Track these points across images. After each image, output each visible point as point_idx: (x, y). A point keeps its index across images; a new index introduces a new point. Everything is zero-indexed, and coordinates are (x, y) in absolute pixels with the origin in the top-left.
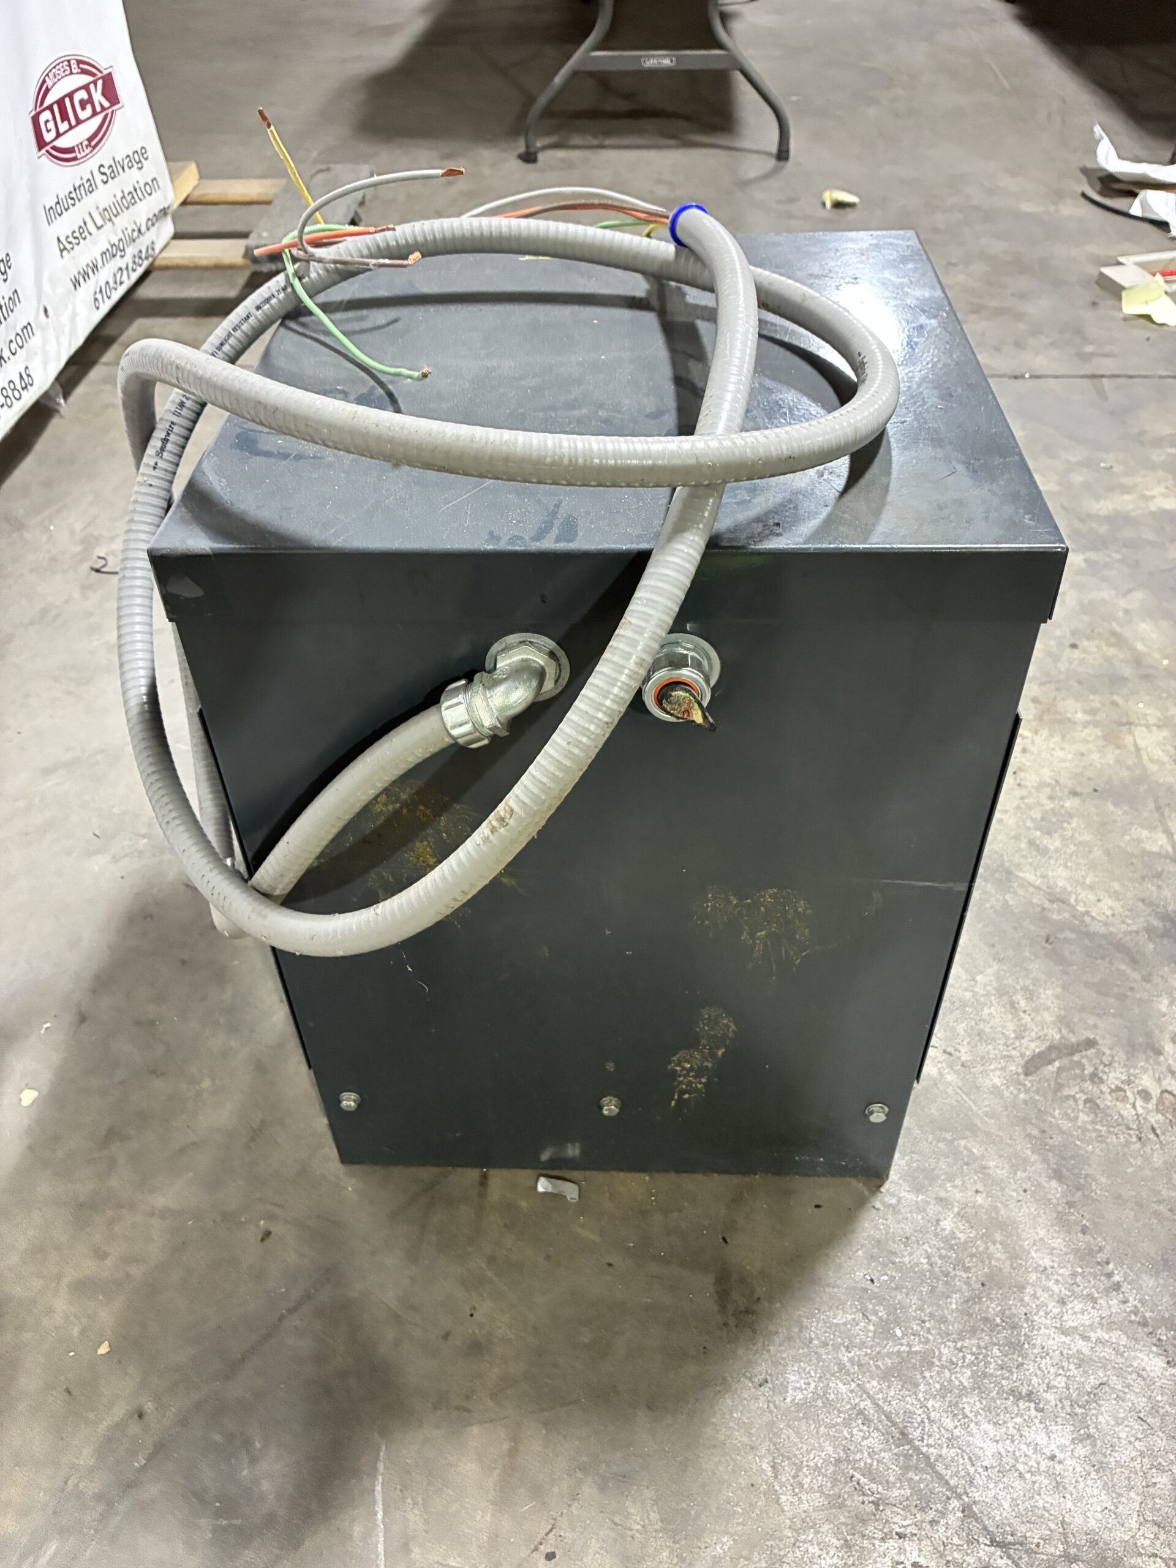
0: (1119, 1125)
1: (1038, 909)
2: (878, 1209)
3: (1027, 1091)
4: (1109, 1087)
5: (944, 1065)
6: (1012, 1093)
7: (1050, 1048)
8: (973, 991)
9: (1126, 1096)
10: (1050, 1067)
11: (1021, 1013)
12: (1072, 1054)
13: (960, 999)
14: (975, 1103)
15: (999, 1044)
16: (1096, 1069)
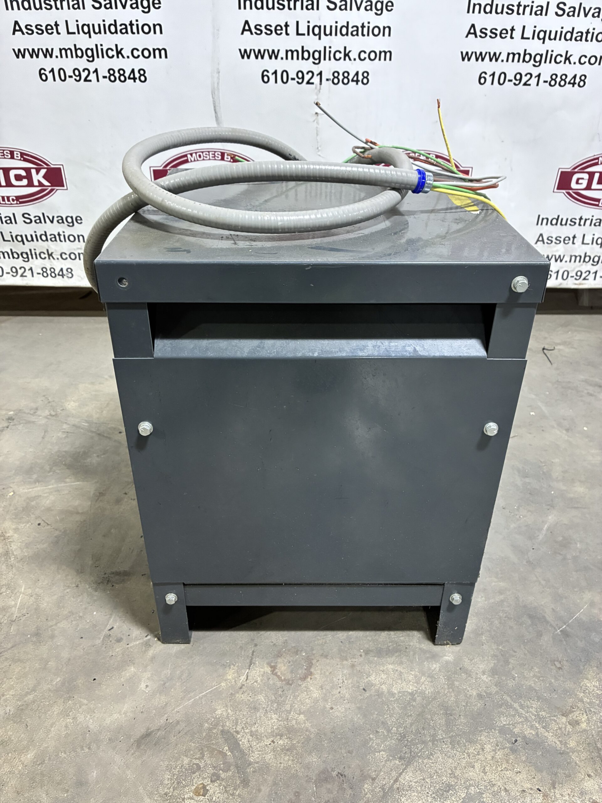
0: (178, 783)
1: (373, 775)
2: (146, 636)
3: (210, 729)
4: (208, 785)
5: (233, 683)
6: (209, 719)
7: (242, 752)
8: (291, 710)
9: (199, 795)
10: (227, 748)
11: (272, 739)
12: (237, 767)
13: (284, 701)
14: (204, 696)
15: (247, 719)
16: (223, 780)
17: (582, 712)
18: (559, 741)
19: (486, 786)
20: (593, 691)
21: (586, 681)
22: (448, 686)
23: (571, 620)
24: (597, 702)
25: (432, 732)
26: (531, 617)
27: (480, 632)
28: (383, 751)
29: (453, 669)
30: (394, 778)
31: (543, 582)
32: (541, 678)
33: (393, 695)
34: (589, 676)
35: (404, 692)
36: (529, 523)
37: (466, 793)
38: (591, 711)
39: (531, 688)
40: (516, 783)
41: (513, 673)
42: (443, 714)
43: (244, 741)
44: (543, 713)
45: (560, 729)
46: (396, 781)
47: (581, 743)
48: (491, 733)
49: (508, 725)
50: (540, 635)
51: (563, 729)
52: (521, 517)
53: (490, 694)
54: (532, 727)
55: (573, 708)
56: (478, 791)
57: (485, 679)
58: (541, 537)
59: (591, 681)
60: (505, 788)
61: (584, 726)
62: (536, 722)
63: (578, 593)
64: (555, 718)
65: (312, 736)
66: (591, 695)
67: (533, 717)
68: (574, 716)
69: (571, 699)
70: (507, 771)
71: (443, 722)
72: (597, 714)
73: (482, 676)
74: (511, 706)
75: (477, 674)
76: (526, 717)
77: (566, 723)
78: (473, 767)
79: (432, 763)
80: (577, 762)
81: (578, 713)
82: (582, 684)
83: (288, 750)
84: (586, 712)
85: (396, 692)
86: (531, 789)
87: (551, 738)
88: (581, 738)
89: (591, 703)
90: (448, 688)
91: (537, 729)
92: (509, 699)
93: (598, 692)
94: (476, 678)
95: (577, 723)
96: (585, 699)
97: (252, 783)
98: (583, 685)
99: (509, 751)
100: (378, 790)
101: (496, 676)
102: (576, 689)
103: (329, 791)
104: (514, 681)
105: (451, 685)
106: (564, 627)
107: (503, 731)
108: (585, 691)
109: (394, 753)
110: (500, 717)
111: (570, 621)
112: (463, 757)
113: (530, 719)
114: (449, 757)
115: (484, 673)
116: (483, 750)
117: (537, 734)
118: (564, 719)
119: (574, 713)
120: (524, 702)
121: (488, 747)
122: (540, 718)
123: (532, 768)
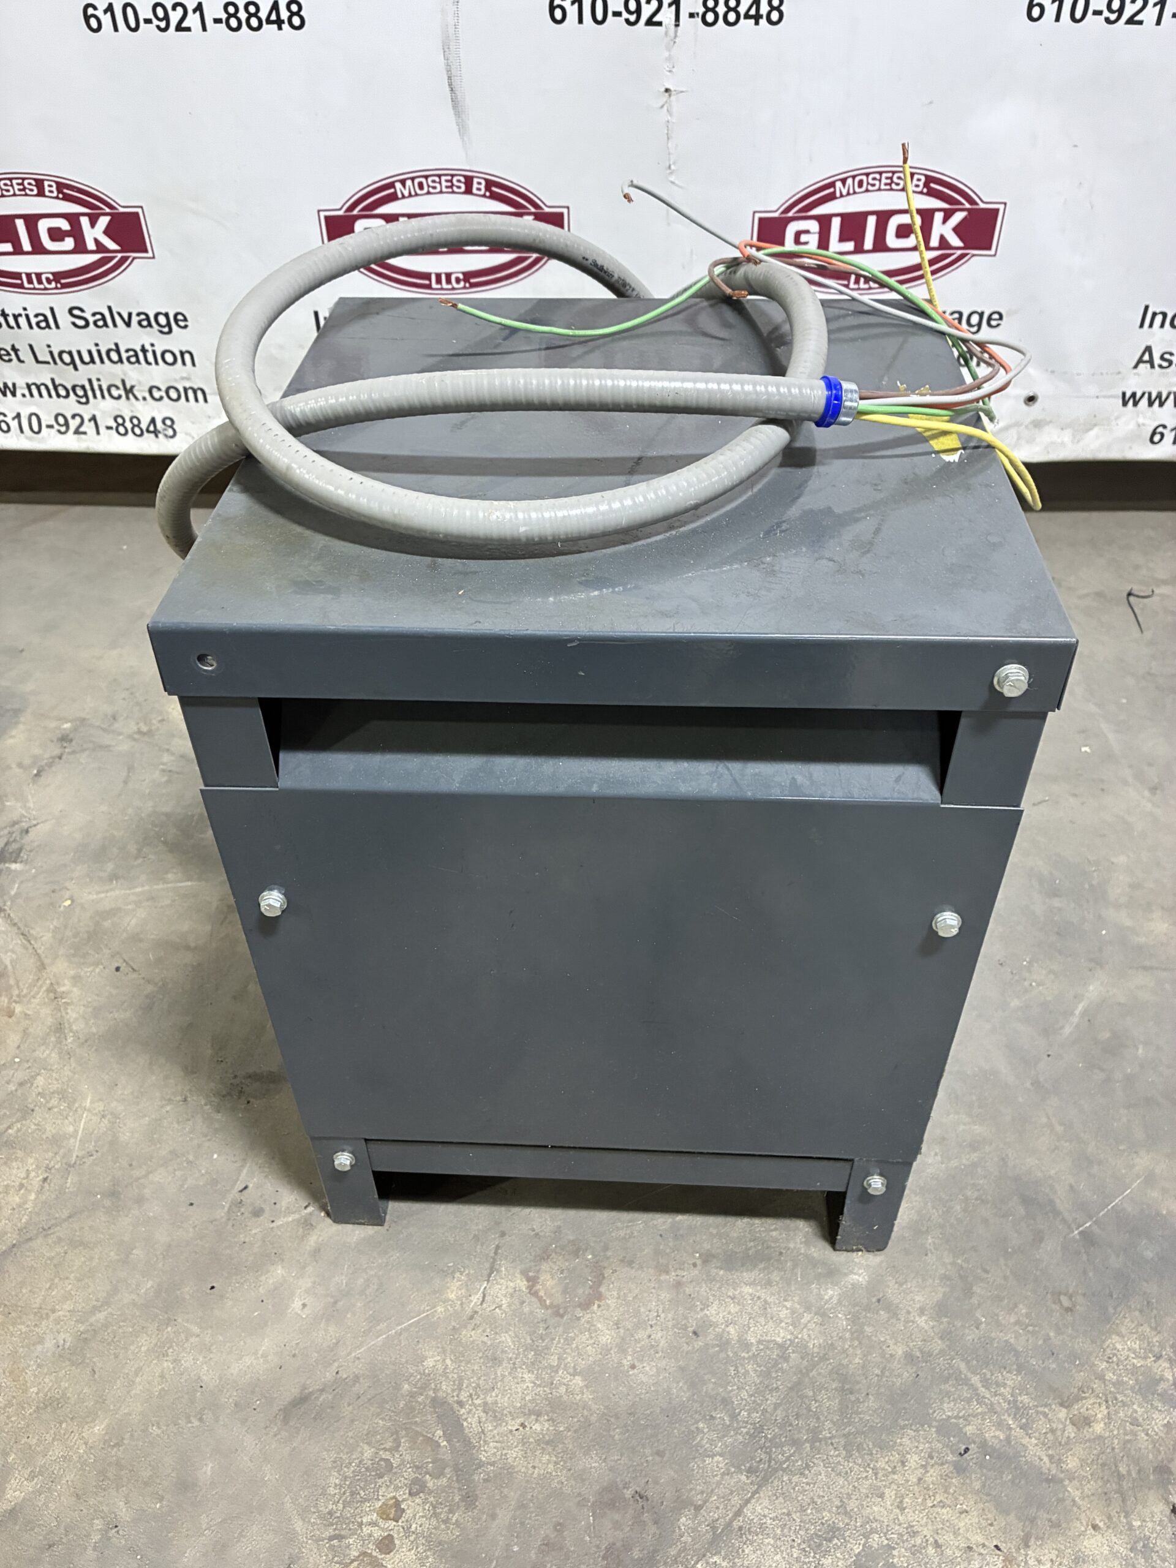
0: (353, 1494)
1: (698, 1500)
2: (306, 1207)
3: (412, 1395)
4: (404, 1500)
5: (458, 1307)
6: (412, 1375)
7: (467, 1443)
8: (559, 1366)
9: (388, 1518)
10: (440, 1433)
11: (521, 1420)
12: (457, 1469)
13: (547, 1348)
14: (406, 1329)
15: (479, 1378)
16: (430, 1492)
17: (1099, 1401)
18: (1049, 1456)
19: (901, 1535)
20: (1126, 1359)
21: (1115, 1338)
22: (852, 1334)
23: (1103, 1210)
24: (1131, 1382)
25: (813, 1424)
26: (1026, 1201)
27: (924, 1229)
28: (720, 1455)
29: (865, 1301)
30: (735, 1509)
31: (1059, 1129)
32: (1030, 1328)
33: (747, 1346)
34: (1123, 1330)
35: (769, 1341)
36: (1049, 998)
37: (864, 1545)
38: (1116, 1399)
39: (1009, 1348)
40: (956, 1533)
41: (978, 1314)
42: (836, 1389)
43: (471, 1423)
44: (1025, 1399)
45: (1053, 1431)
46: (738, 1513)
47: (1089, 1462)
48: (921, 1433)
49: (955, 1418)
50: (1038, 1238)
51: (1059, 1433)
52: (1034, 984)
53: (930, 1354)
54: (1000, 1425)
55: (1083, 1392)
56: (886, 1542)
57: (923, 1324)
58: (1067, 1030)
59: (1126, 1339)
60: (936, 1541)
61: (1099, 1428)
62: (1009, 1416)
63: (1126, 1154)
64: (1046, 1410)
65: (593, 1419)
66: (1121, 1367)
67: (1005, 1406)
68: (1082, 1407)
69: (1082, 1374)
70: (943, 1507)
71: (835, 1404)
72: (1128, 1406)
73: (917, 1318)
74: (966, 1382)
75: (909, 1312)
76: (992, 1404)
77: (1066, 1420)
78: (882, 1496)
79: (808, 1484)
80: (1077, 1499)
81: (1091, 1401)
82: (1107, 1343)
83: (548, 1443)
84: (1107, 1402)
85: (753, 1341)
86: (984, 1545)
87: (1034, 1450)
88: (1089, 1454)
89: (1118, 1384)
90: (852, 1339)
91: (1010, 1429)
92: (963, 1366)
93: (1135, 1361)
94: (907, 1322)
95: (1087, 1421)
96: (1109, 1376)
97: (483, 1502)
98: (1108, 1346)
99: (951, 1468)
100: (703, 1528)
101: (945, 1320)
102: (1095, 1355)
103: (617, 1526)
104: (977, 1331)
105: (858, 1334)
106: (1088, 1225)
107: (945, 1428)
108: (1110, 1358)
109: (738, 1459)
110: (942, 1403)
111: (1102, 1213)
112: (865, 1475)
113: (998, 1409)
114: (839, 1474)
115: (922, 1311)
116: (903, 1463)
117: (1008, 1439)
118: (1063, 1413)
119: (1084, 1401)
120: (992, 1375)
121: (913, 1460)
122: (1018, 1409)
123: (990, 1506)
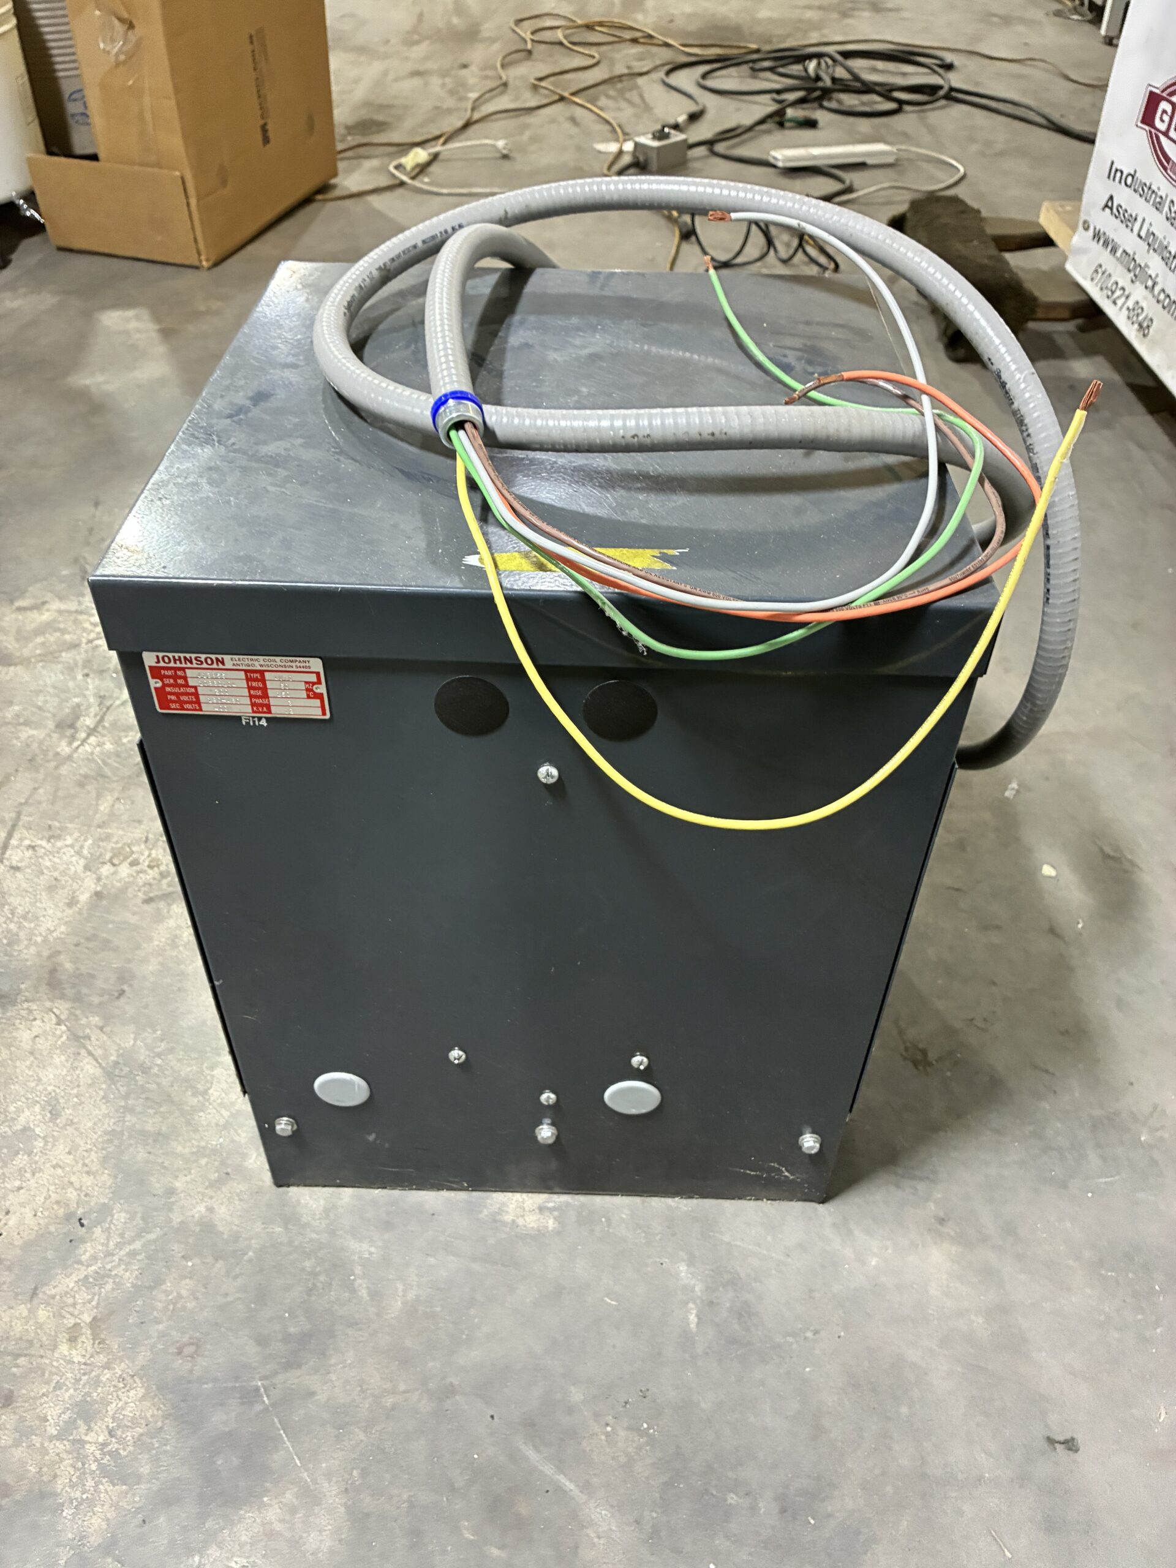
17: (88, 1356)
18: (55, 1295)
19: (36, 1163)
20: (118, 1396)
21: (141, 1392)
22: (203, 1147)
23: (280, 1423)
24: (95, 1394)
25: (139, 1109)
26: (305, 1338)
27: (290, 1227)
28: (134, 1045)
29: (229, 1162)
30: (94, 1052)
31: (389, 1401)
32: (171, 1307)
33: (212, 1068)
34: (147, 1404)
35: (212, 1083)
36: (585, 1443)
37: (39, 1136)
38: (84, 1374)
39: (158, 1282)
40: (22, 1205)
41: (197, 1261)
42: (161, 1129)
44: (109, 1287)
45: (74, 1305)
46: (90, 1053)
47: (39, 1331)
48: (107, 1191)
49: (111, 1221)
50: (262, 1341)
51: (71, 1309)
52: (609, 1429)
53: (170, 1210)
54: (94, 1258)
55: (99, 1343)
56: (35, 1151)
57: (198, 1208)
58: (532, 1455)
59: (137, 1403)
60: (22, 1188)
61: (64, 1348)
62: (100, 1268)
63: (347, 1476)
64: (94, 1303)
65: (182, 967)
66: (112, 1389)
67: (108, 1267)
68: (87, 1338)
69: (116, 1347)
70: (45, 1198)
71: (149, 1127)
72: (74, 1384)
73: (204, 1204)
74: (139, 1236)
75: (211, 1198)
76: (113, 1255)
77: (80, 1319)
78: (69, 1153)
79: (95, 1101)
80: (12, 1311)
81: (89, 1349)
82: (137, 1380)
83: (173, 941)
84: (85, 1364)
85: (215, 1072)
86: (6, 1224)
87: (66, 1282)
88: (45, 1333)
89: (97, 1382)
90: (198, 1146)
91: (89, 1266)
92: (152, 1236)
93: (114, 1405)
94: (203, 1194)
95: (73, 1340)
96: (107, 1375)
97: (146, 907)
98: (135, 1382)
99: (72, 1209)
100: (88, 1031)
101: (198, 1229)
102: (131, 1365)
103: (106, 980)
104: (180, 1255)
105: (201, 1152)
106: (265, 1399)
107: (105, 1211)
108: (123, 1380)
109: (126, 1058)
110: (127, 1212)
111: (276, 1420)
112: (89, 1142)
113: (108, 1259)
114: (95, 1124)
115: (210, 1210)
116: (88, 1173)
117: (80, 1262)
118: (87, 1318)
119: (91, 1341)
120: (138, 1261)
121: (88, 1181)
122: (103, 1277)
123: (32, 1237)
